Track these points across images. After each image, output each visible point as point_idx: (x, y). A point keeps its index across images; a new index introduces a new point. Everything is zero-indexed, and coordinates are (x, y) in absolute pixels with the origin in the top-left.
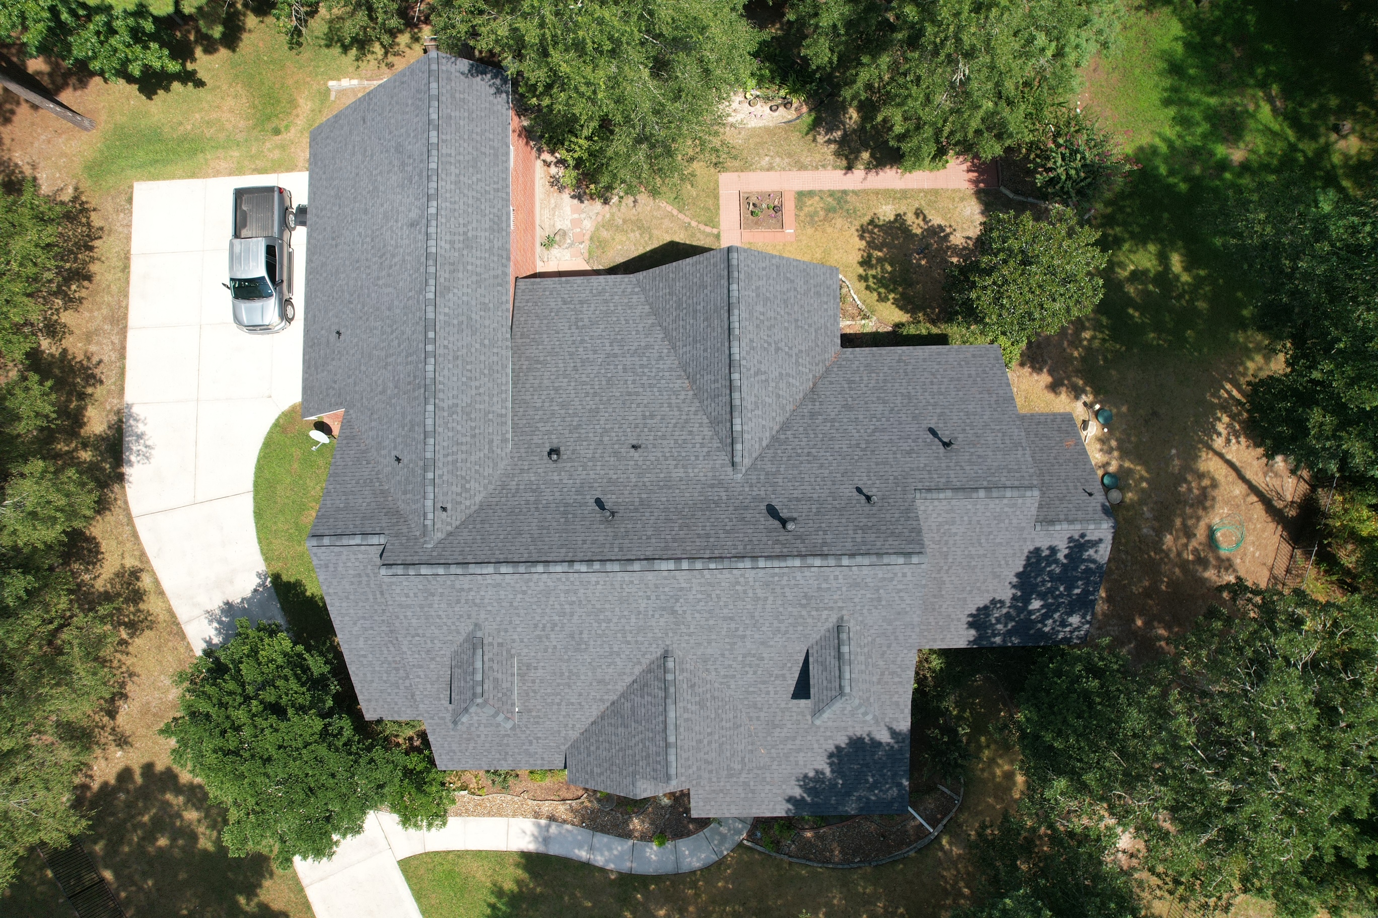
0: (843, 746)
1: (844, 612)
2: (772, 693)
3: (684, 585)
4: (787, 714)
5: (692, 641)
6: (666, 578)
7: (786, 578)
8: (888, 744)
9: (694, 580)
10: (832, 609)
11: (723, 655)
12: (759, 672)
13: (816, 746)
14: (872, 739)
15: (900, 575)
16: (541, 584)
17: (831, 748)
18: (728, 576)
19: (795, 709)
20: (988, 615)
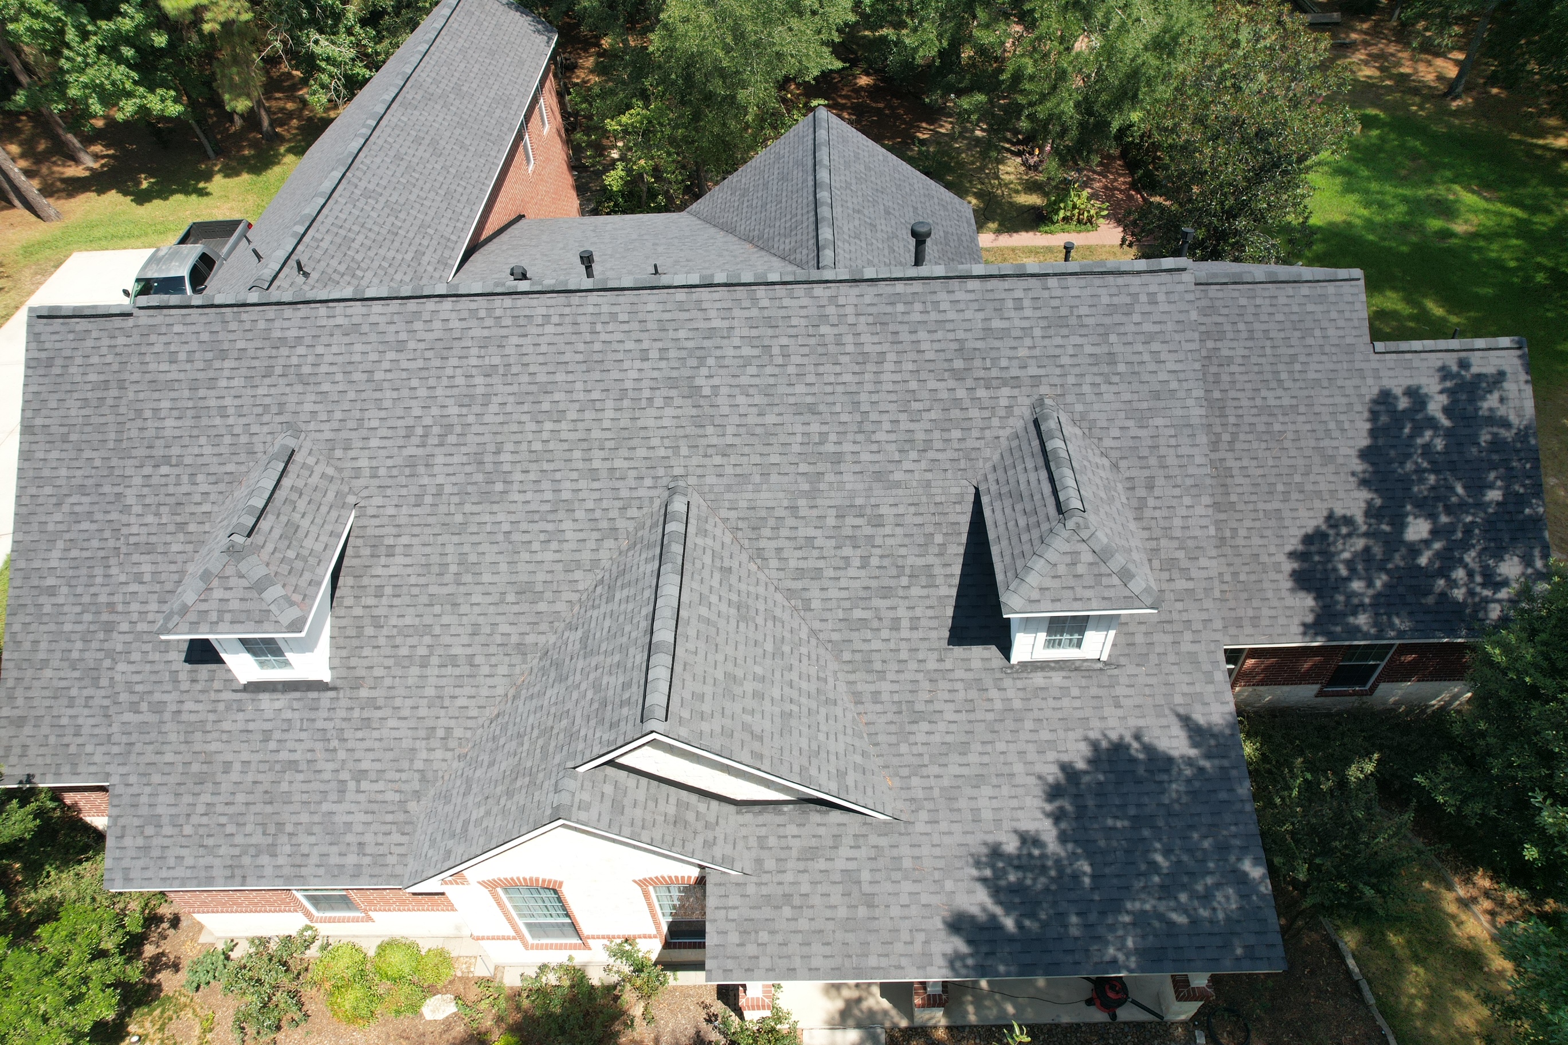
0: (1081, 765)
1: (1044, 390)
2: (905, 623)
3: (716, 323)
4: (943, 685)
5: (729, 470)
6: (681, 307)
7: (918, 307)
8: (1190, 761)
9: (737, 313)
10: (1015, 382)
11: (793, 509)
12: (875, 561)
13: (1018, 768)
14: (1149, 749)
15: (1143, 298)
16: (437, 325)
17: (1052, 773)
18: (805, 301)
19: (959, 674)
20: (1328, 556)
